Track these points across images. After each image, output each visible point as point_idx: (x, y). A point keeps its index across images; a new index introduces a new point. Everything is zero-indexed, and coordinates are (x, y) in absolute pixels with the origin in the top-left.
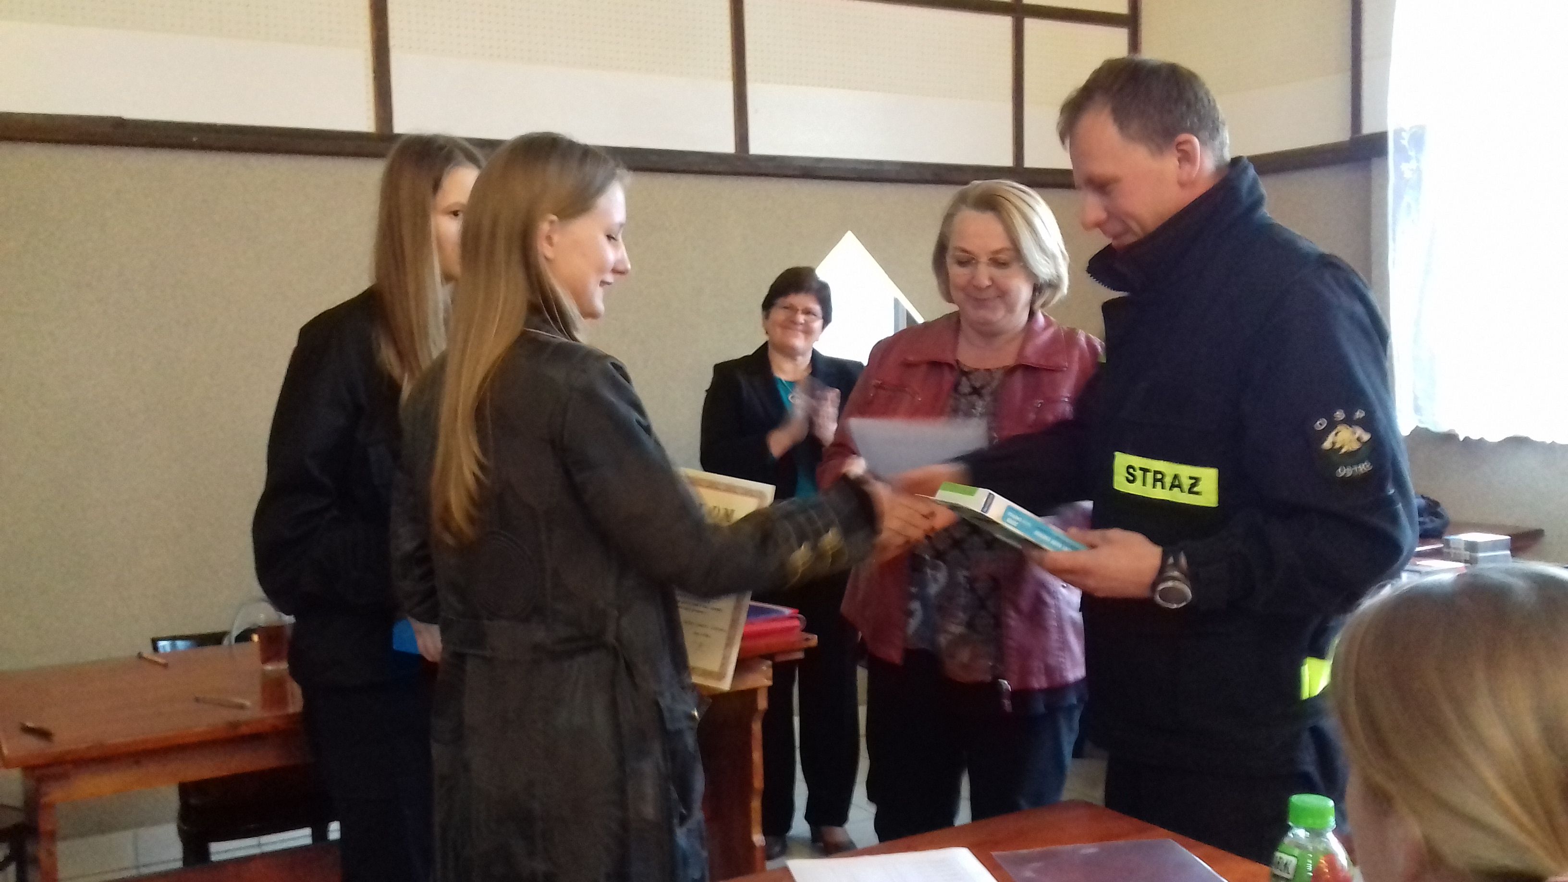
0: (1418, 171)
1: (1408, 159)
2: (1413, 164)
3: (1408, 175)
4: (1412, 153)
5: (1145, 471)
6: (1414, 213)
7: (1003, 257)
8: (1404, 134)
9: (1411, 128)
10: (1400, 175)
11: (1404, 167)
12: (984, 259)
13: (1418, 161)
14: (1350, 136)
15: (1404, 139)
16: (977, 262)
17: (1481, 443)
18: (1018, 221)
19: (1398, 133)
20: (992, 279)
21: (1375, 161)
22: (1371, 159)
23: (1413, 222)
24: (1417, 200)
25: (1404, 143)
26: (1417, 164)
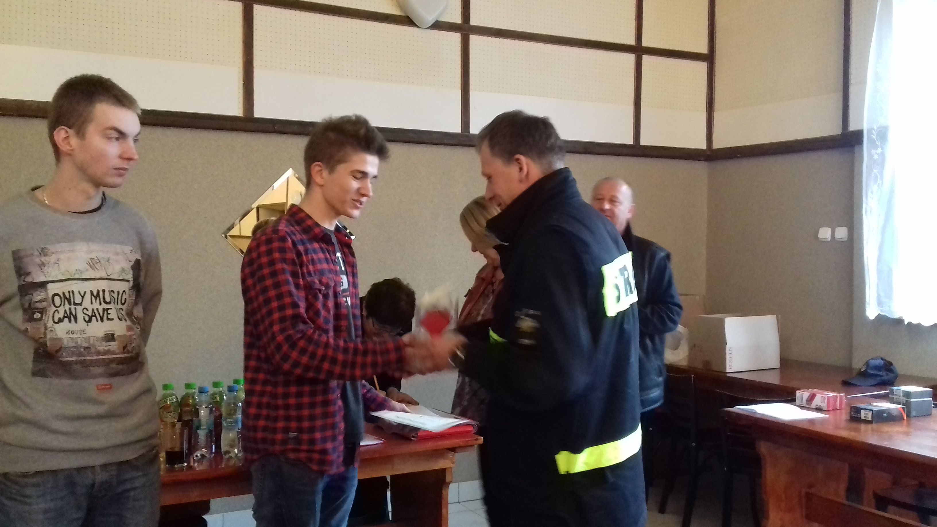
0: (882, 155)
1: (876, 147)
2: (879, 150)
3: (876, 157)
4: (878, 144)
6: (879, 182)
8: (873, 131)
9: (878, 128)
10: (871, 156)
11: (873, 151)
13: (882, 148)
14: (841, 132)
15: (873, 134)
17: (919, 325)
19: (870, 131)
21: (857, 148)
22: (854, 146)
23: (878, 186)
24: (881, 173)
25: (874, 137)
26: (881, 151)
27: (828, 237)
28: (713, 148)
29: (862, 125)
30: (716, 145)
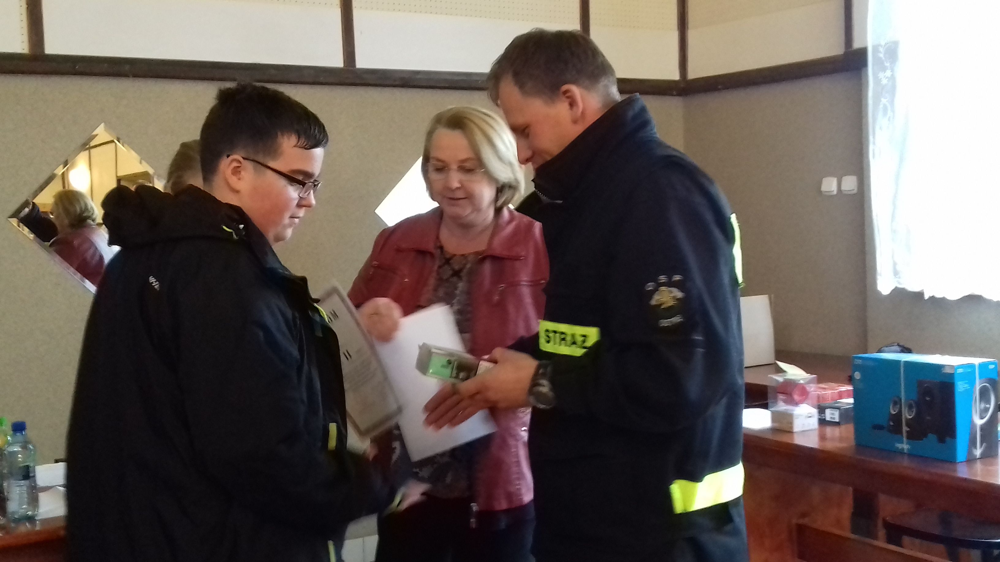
0: (892, 78)
1: (884, 69)
2: (888, 73)
3: (884, 81)
4: (888, 64)
5: (555, 332)
6: (890, 113)
7: (468, 165)
8: (881, 49)
9: (886, 44)
10: (878, 81)
11: (881, 75)
12: (454, 167)
13: (892, 70)
14: (844, 51)
15: (880, 52)
16: (449, 170)
17: (943, 299)
18: (479, 137)
19: (875, 48)
20: (460, 182)
21: (861, 72)
23: (889, 120)
24: (892, 102)
25: (881, 55)
26: (892, 73)
27: (833, 190)
28: (687, 78)
29: (866, 41)
30: (692, 75)
